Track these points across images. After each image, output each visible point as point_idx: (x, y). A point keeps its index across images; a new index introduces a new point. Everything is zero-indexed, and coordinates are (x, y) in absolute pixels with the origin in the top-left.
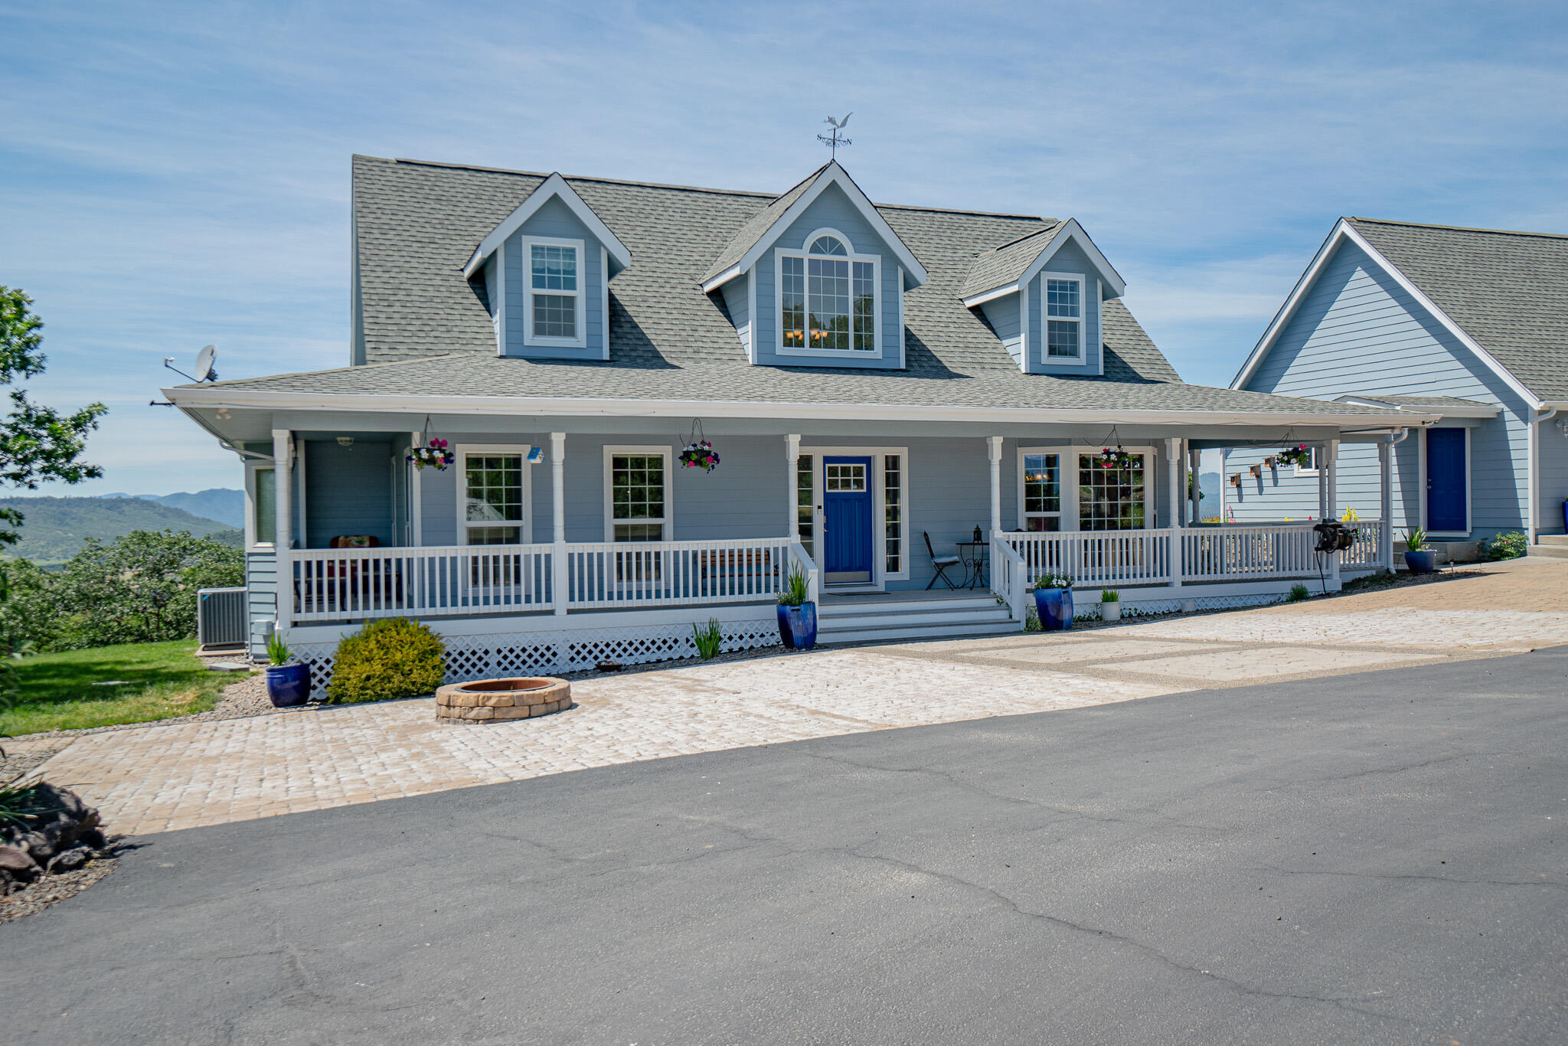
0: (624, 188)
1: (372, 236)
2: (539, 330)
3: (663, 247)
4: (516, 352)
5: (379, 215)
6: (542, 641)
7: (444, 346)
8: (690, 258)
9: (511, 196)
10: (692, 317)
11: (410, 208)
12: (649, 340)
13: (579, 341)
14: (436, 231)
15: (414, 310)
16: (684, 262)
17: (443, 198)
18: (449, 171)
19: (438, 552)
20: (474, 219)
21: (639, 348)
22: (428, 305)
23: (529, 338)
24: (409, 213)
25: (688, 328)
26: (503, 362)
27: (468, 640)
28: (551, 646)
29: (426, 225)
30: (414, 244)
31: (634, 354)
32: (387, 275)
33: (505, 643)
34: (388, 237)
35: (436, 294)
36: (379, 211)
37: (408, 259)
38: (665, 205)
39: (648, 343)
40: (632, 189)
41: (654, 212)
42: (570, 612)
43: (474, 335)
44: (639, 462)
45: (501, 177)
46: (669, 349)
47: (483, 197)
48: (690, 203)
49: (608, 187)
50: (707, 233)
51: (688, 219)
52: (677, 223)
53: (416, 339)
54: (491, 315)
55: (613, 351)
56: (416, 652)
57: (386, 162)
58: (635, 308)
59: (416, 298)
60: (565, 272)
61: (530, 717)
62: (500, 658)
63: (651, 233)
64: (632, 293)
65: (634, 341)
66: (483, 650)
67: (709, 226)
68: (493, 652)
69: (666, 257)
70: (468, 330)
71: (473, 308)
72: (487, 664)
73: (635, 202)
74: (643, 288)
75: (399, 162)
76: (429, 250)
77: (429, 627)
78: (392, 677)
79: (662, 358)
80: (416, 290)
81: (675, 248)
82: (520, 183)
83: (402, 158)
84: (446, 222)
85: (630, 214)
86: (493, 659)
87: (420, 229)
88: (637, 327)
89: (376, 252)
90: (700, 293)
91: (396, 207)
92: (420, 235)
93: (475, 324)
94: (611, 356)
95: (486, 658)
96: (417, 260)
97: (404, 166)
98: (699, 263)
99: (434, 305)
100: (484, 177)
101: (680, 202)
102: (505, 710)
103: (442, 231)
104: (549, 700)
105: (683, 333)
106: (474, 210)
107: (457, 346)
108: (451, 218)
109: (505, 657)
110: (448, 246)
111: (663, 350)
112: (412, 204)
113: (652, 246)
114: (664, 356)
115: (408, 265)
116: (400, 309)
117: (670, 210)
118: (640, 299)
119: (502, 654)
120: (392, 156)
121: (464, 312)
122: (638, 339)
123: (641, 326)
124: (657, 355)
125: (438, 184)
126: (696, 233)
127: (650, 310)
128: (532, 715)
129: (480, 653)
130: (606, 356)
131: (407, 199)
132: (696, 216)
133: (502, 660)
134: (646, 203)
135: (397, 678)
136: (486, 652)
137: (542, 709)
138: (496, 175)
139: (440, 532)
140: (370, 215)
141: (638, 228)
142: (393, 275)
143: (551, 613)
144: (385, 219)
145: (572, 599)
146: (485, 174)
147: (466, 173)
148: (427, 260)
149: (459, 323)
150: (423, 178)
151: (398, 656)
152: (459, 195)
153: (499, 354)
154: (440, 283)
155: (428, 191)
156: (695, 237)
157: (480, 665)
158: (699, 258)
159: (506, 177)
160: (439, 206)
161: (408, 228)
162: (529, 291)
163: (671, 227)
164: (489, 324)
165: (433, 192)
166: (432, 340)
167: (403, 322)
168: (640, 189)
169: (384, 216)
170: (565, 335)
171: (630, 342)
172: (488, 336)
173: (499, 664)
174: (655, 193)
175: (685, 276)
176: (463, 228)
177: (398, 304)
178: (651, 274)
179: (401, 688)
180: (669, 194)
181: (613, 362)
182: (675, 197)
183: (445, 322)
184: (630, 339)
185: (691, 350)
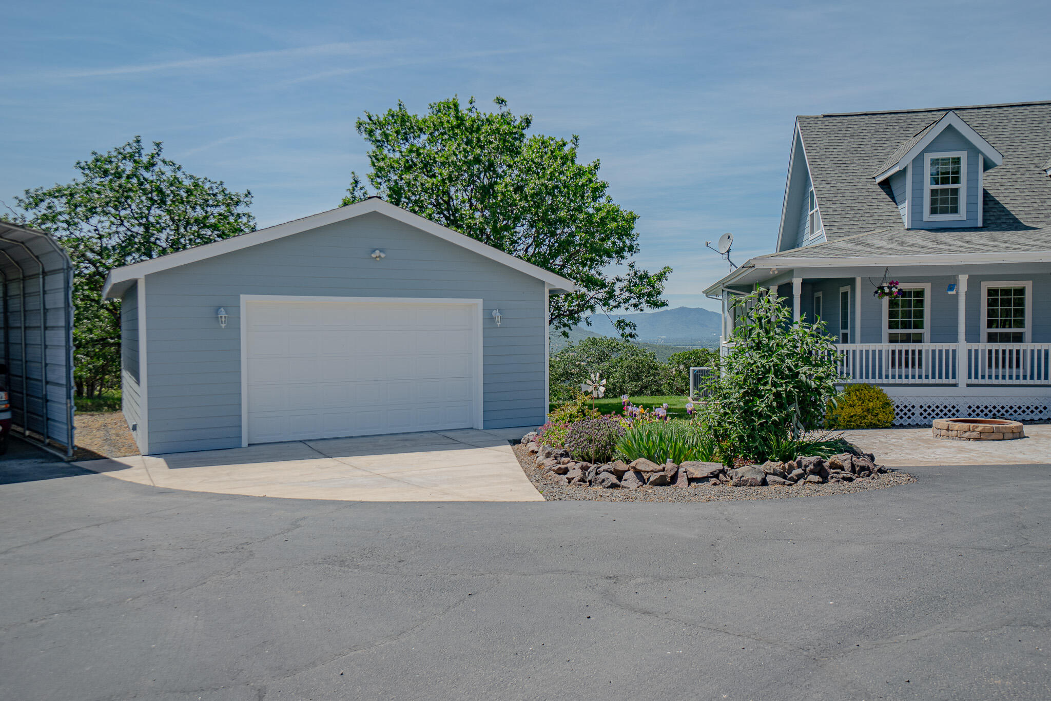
0: (976, 110)
1: (816, 163)
2: (934, 211)
3: (1010, 147)
4: (917, 225)
5: (818, 150)
6: (950, 402)
7: (870, 226)
8: (1033, 152)
9: (898, 127)
10: (1040, 193)
11: (835, 144)
12: (1009, 211)
13: (962, 215)
14: (853, 156)
15: (848, 205)
16: (1029, 156)
17: (855, 135)
18: (856, 117)
19: (871, 347)
20: (876, 145)
21: (1002, 217)
22: (857, 201)
23: (927, 216)
24: (836, 147)
25: (1038, 201)
26: (912, 233)
27: (902, 399)
28: (955, 406)
29: (847, 153)
30: (842, 166)
31: (999, 221)
32: (829, 186)
33: (925, 402)
34: (825, 162)
35: (860, 194)
36: (818, 148)
37: (840, 175)
38: (1009, 118)
39: (1008, 213)
40: (982, 110)
41: (1000, 124)
42: (968, 385)
43: (888, 217)
44: (1006, 292)
45: (889, 116)
46: (1025, 216)
47: (880, 130)
48: (1029, 113)
49: (964, 112)
50: (1044, 133)
51: (1028, 125)
52: (1020, 129)
53: (852, 222)
54: (896, 204)
55: (984, 221)
56: (881, 403)
57: (817, 118)
58: (996, 191)
59: (848, 198)
60: (953, 173)
61: (1003, 439)
62: (922, 410)
63: (1000, 139)
64: (992, 181)
65: (999, 213)
66: (912, 405)
67: (1046, 128)
68: (917, 407)
69: (1014, 154)
70: (883, 214)
71: (885, 200)
72: (913, 414)
73: (985, 119)
74: (1000, 177)
75: (825, 116)
76: (852, 168)
77: (882, 390)
78: (866, 416)
79: (1020, 222)
80: (848, 193)
81: (1020, 147)
82: (902, 118)
83: (826, 114)
84: (859, 149)
85: (983, 128)
86: (917, 411)
87: (844, 156)
88: (999, 203)
89: (820, 172)
90: (1045, 175)
91: (827, 144)
92: (844, 159)
93: (887, 210)
94: (983, 223)
95: (913, 411)
96: (845, 174)
97: (828, 118)
98: (1041, 155)
99: (860, 201)
100: (879, 118)
101: (1020, 114)
102: (987, 434)
103: (857, 155)
104: (1015, 431)
105: (1035, 205)
106: (875, 140)
107: (878, 225)
108: (862, 146)
109: (925, 411)
110: (862, 164)
111: (1021, 217)
112: (836, 141)
113: (1002, 148)
114: (1022, 221)
115: (840, 178)
116: (840, 205)
117: (1013, 121)
118: (998, 185)
119: (923, 409)
120: (819, 114)
121: (879, 204)
122: (1000, 211)
123: (1001, 202)
124: (1016, 221)
125: (850, 126)
126: (1036, 134)
127: (1006, 191)
128: (1005, 438)
129: (910, 407)
130: (980, 224)
131: (833, 138)
132: (1034, 122)
133: (923, 412)
134: (994, 118)
135: (870, 417)
136: (913, 407)
137: (1011, 436)
138: (886, 116)
139: (872, 336)
140: (813, 151)
141: (990, 137)
142: (832, 185)
143: (955, 385)
144: (822, 152)
145: (970, 377)
146: (879, 116)
147: (867, 117)
148: (851, 174)
149: (877, 210)
150: (841, 124)
151: (871, 405)
152: (864, 131)
153: (906, 228)
154: (861, 187)
155: (845, 132)
156: (1035, 137)
157: (909, 414)
158: (1041, 152)
159: (893, 115)
160: (853, 140)
161: (837, 156)
162: (928, 186)
163: (1016, 133)
164: (897, 210)
165: (847, 132)
166: (863, 222)
167: (843, 213)
168: (988, 110)
169: (821, 151)
170: (951, 213)
171: (995, 214)
172: (896, 217)
173: (921, 414)
174: (1000, 110)
175: (1031, 166)
176: (870, 152)
177: (838, 202)
178: (1004, 167)
179: (871, 423)
180: (1011, 110)
181: (986, 227)
182: (1015, 112)
183: (868, 211)
184: (995, 212)
185: (1043, 216)
